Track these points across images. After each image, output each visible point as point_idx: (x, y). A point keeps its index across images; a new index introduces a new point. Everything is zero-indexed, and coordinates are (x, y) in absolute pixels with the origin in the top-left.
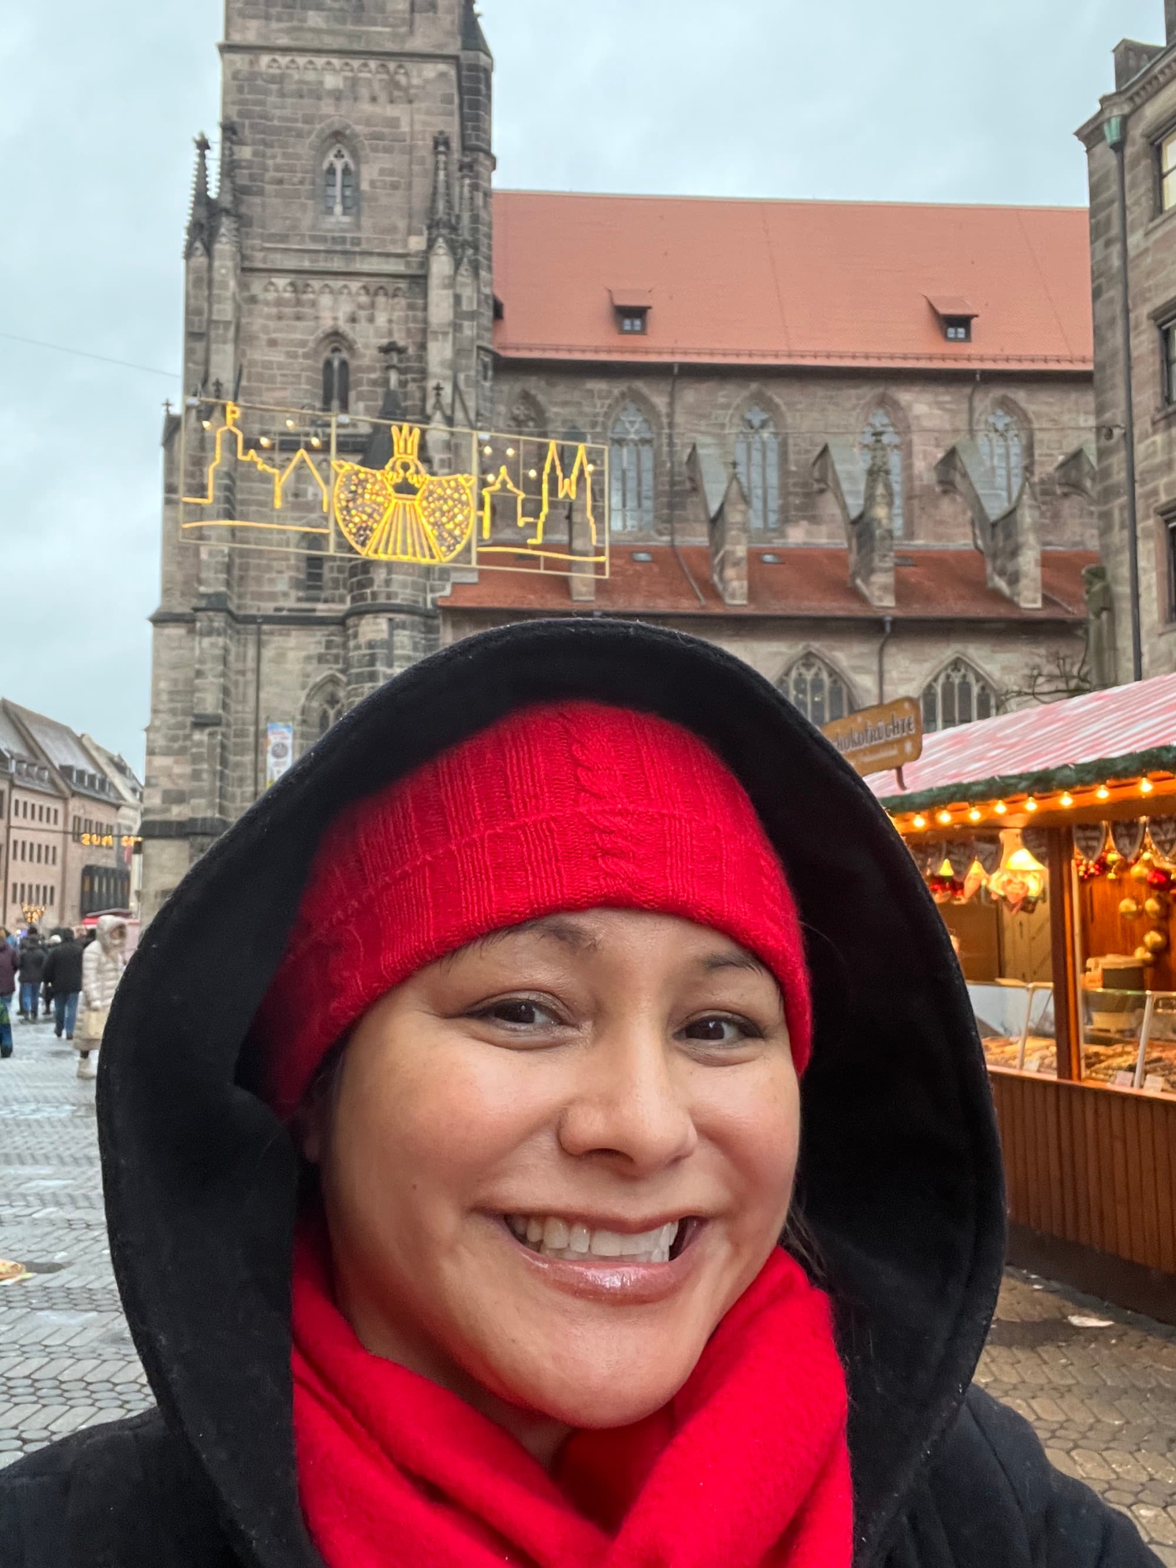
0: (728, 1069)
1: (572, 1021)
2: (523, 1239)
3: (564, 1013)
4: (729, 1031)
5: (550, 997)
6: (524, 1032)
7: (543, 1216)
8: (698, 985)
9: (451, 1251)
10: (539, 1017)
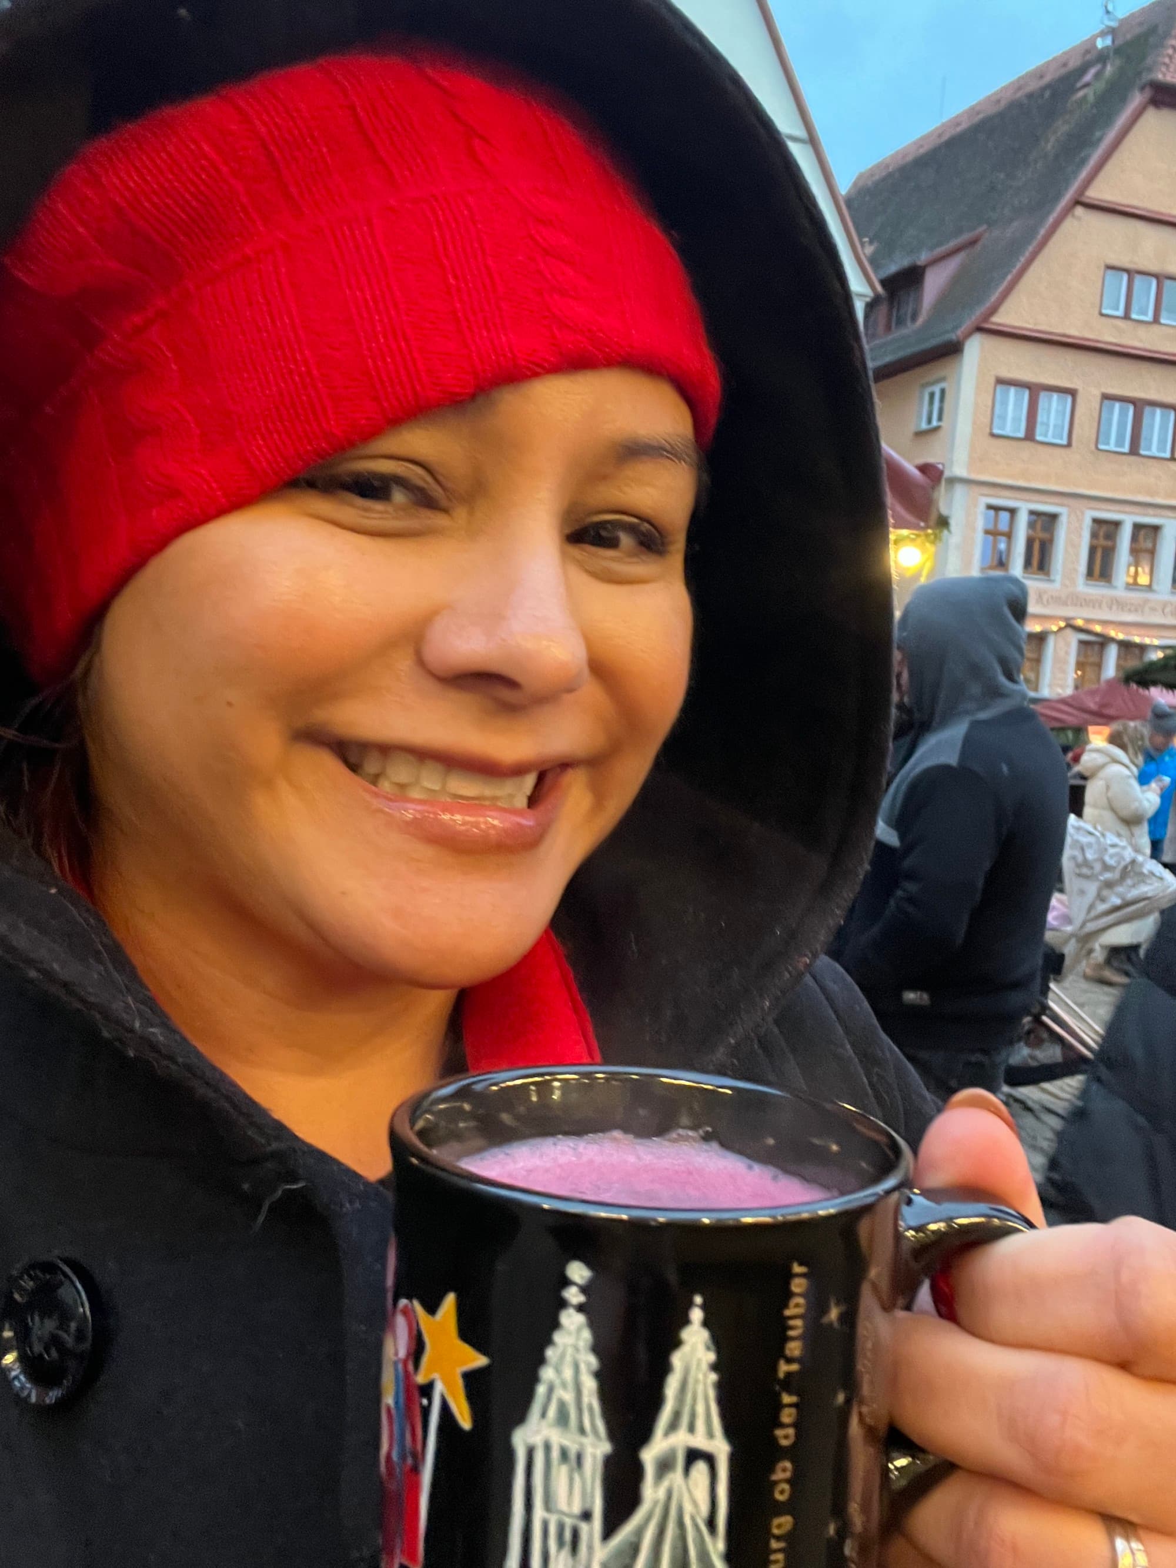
0: (624, 590)
1: (444, 503)
2: (354, 768)
3: (437, 492)
4: (626, 540)
5: (419, 471)
6: (376, 513)
7: (386, 750)
8: (604, 478)
9: (268, 784)
10: (399, 496)
